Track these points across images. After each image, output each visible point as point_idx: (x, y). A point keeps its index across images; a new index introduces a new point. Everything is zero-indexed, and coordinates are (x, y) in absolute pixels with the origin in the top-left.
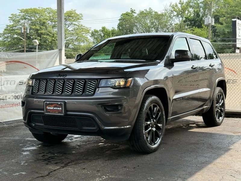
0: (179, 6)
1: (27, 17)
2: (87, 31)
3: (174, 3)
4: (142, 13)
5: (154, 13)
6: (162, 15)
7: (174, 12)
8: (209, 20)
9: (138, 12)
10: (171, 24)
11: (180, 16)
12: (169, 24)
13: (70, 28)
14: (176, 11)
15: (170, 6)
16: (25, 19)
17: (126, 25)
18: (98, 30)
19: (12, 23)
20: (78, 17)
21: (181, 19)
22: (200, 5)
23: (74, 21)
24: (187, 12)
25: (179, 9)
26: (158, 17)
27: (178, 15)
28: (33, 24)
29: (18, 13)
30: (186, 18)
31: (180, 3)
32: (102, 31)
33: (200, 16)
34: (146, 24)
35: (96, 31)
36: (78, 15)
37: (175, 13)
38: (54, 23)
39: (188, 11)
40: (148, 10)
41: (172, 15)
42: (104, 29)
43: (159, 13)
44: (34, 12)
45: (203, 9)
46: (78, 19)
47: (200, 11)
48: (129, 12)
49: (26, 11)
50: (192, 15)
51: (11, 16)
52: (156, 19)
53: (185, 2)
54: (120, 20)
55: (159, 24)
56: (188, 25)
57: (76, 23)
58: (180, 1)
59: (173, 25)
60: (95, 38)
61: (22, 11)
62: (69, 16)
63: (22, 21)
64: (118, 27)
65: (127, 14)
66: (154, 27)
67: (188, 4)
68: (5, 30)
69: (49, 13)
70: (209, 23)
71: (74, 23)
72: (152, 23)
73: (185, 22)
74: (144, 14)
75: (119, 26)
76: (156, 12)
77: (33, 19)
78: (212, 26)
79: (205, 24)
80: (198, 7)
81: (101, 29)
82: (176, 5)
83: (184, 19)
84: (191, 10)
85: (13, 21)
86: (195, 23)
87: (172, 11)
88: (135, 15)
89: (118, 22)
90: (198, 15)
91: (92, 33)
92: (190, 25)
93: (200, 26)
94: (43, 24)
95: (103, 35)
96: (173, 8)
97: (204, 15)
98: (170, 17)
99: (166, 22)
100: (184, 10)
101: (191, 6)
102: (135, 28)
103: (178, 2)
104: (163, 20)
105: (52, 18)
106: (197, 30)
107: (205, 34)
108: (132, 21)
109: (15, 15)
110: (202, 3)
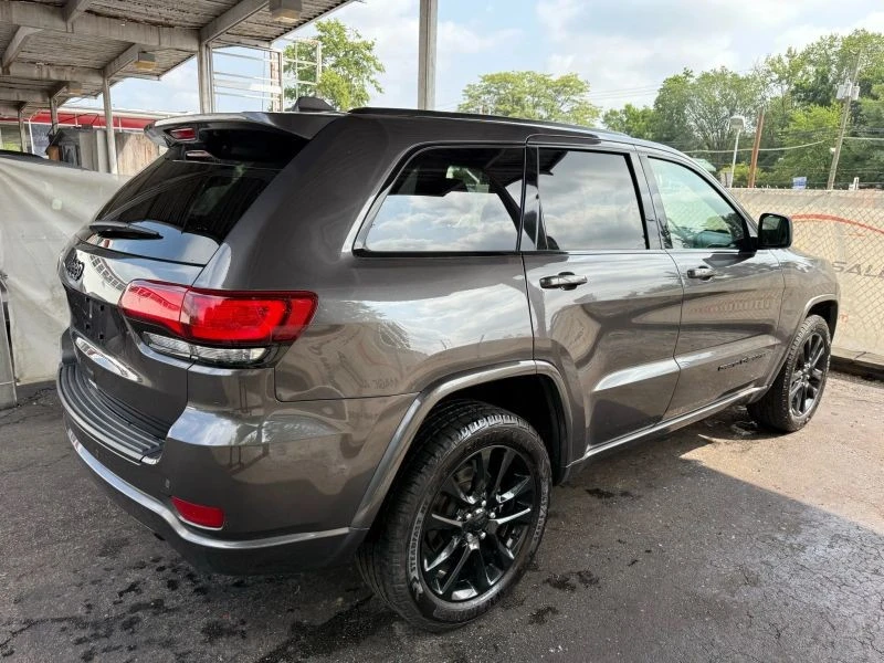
0: (786, 61)
1: (493, 89)
2: (595, 113)
3: (774, 55)
4: (706, 76)
5: (729, 76)
6: (747, 80)
7: (773, 73)
8: (848, 90)
9: (697, 75)
10: (764, 99)
11: (784, 81)
12: (759, 97)
13: (565, 108)
14: (776, 72)
15: (766, 61)
16: (489, 92)
17: (670, 100)
18: (618, 110)
19: (467, 102)
20: (580, 88)
21: (786, 87)
22: (832, 58)
23: (573, 94)
24: (800, 74)
25: (784, 68)
26: (738, 84)
27: (780, 80)
28: (501, 101)
29: (477, 82)
30: (797, 85)
31: (787, 56)
32: (625, 112)
33: (828, 80)
34: (712, 98)
35: (614, 113)
36: (582, 84)
37: (776, 76)
38: (536, 99)
39: (804, 71)
40: (719, 71)
41: (768, 79)
42: (628, 107)
43: (742, 76)
44: (504, 80)
45: (837, 67)
46: (581, 90)
47: (829, 71)
48: (681, 74)
49: (492, 78)
50: (811, 80)
51: (467, 89)
52: (732, 87)
53: (799, 52)
54: (660, 91)
55: (739, 98)
56: (799, 101)
57: (577, 98)
58: (790, 51)
59: (768, 99)
60: (610, 126)
61: (484, 79)
62: (565, 86)
63: (483, 97)
64: (656, 104)
65: (675, 80)
66: (727, 104)
67: (806, 57)
69: (530, 81)
70: (846, 95)
71: (573, 97)
72: (724, 96)
73: (793, 93)
74: (708, 79)
75: (658, 101)
76: (735, 75)
77: (502, 92)
78: (853, 102)
79: (838, 97)
80: (828, 62)
81: (624, 108)
82: (780, 60)
83: (793, 87)
84: (811, 69)
85: (470, 96)
86: (815, 95)
87: (769, 72)
88: (692, 81)
89: (658, 94)
90: (824, 79)
91: (606, 116)
92: (804, 100)
93: (825, 103)
94: (518, 101)
95: (625, 119)
96: (772, 65)
97: (839, 79)
98: (763, 83)
99: (754, 94)
100: (794, 69)
101: (811, 62)
102: (688, 106)
103: (784, 52)
104: (746, 91)
105: (534, 90)
106: (818, 110)
107: (835, 118)
108: (685, 92)
109: (473, 87)
110: (836, 53)
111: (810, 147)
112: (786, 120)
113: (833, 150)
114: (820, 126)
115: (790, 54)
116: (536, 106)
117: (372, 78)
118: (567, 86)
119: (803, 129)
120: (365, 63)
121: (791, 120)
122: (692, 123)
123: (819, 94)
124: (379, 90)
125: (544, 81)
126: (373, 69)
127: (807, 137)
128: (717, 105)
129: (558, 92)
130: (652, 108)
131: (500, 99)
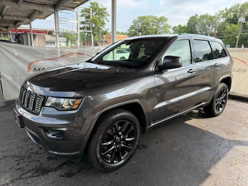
0: (225, 11)
2: (170, 27)
3: (221, 10)
4: (202, 16)
5: (208, 16)
6: (213, 17)
7: (221, 15)
9: (199, 16)
10: (218, 22)
11: (224, 17)
12: (217, 22)
13: (161, 26)
14: (222, 15)
15: (219, 11)
16: (140, 22)
17: (191, 23)
18: (177, 26)
19: (133, 24)
20: (166, 20)
21: (225, 19)
22: (238, 10)
23: (164, 22)
24: (229, 15)
25: (224, 13)
26: (211, 18)
27: (223, 17)
29: (136, 19)
30: (228, 18)
31: (225, 10)
32: (179, 27)
33: (237, 17)
34: (203, 22)
35: (175, 27)
36: (166, 19)
37: (222, 16)
38: (153, 23)
39: (230, 14)
40: (205, 14)
41: (220, 17)
42: (180, 25)
43: (212, 16)
44: (144, 18)
45: (239, 13)
46: (166, 21)
47: (237, 14)
48: (195, 16)
49: (140, 18)
50: (232, 17)
51: (133, 21)
52: (209, 19)
53: (228, 9)
54: (189, 20)
55: (211, 22)
56: (228, 23)
57: (165, 23)
58: (226, 8)
59: (220, 22)
60: (174, 31)
61: (138, 18)
63: (138, 23)
65: (193, 17)
66: (208, 24)
67: (230, 10)
68: (130, 27)
69: (151, 18)
70: (241, 21)
71: (163, 23)
72: (207, 22)
73: (227, 21)
74: (202, 17)
75: (188, 23)
76: (210, 16)
77: (143, 21)
78: (243, 23)
79: (239, 22)
81: (178, 26)
82: (223, 11)
83: (227, 19)
84: (232, 14)
85: (134, 23)
86: (233, 21)
87: (220, 14)
88: (198, 17)
89: (188, 22)
90: (236, 16)
91: (173, 28)
92: (230, 23)
93: (236, 23)
94: (148, 24)
95: (179, 29)
96: (221, 12)
97: (240, 16)
98: (218, 18)
99: (216, 21)
100: (227, 13)
101: (232, 11)
102: (196, 25)
103: (224, 9)
104: (213, 20)
105: (152, 21)
106: (233, 25)
107: (238, 28)
108: (196, 21)
109: (135, 20)
110: (239, 9)
111: (231, 36)
112: (225, 28)
113: (237, 37)
114: (234, 30)
115: (226, 10)
116: (153, 25)
117: (106, 18)
118: (162, 19)
119: (229, 31)
120: (104, 14)
122: (198, 30)
123: (234, 21)
124: (108, 21)
125: (155, 18)
126: (106, 15)
127: (230, 33)
128: (205, 24)
129: (159, 21)
130: (186, 25)
131: (143, 23)
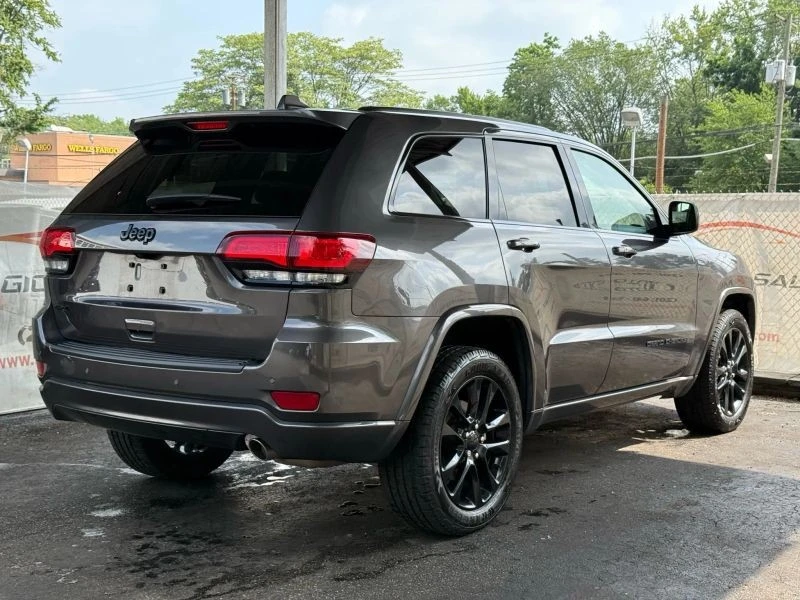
0: (692, 25)
1: (243, 59)
2: (414, 101)
3: (675, 18)
4: (577, 47)
5: (612, 48)
6: (638, 53)
7: (676, 44)
8: (777, 71)
9: (565, 44)
10: (665, 81)
11: (692, 56)
12: (659, 79)
13: (365, 93)
14: (680, 42)
15: (664, 26)
16: (238, 64)
17: (527, 82)
18: (448, 96)
19: (201, 78)
20: (388, 61)
21: (696, 64)
22: (756, 22)
23: (376, 71)
24: (714, 45)
25: (691, 36)
26: (626, 59)
27: (686, 54)
28: (259, 79)
29: (217, 46)
30: (710, 62)
31: (693, 18)
32: (459, 100)
33: (753, 55)
34: (589, 79)
35: (441, 101)
36: (389, 55)
37: (679, 48)
38: (318, 78)
39: (719, 40)
40: (596, 38)
41: (669, 52)
42: (463, 92)
43: (631, 47)
45: (764, 36)
46: (389, 65)
47: (754, 41)
48: (540, 43)
49: (241, 42)
50: (731, 55)
51: (199, 57)
52: (618, 64)
53: (709, 13)
54: (511, 67)
55: (630, 80)
56: (716, 85)
57: (382, 78)
58: (696, 11)
59: (672, 83)
61: (228, 44)
62: (363, 57)
63: (229, 73)
64: (507, 89)
65: (532, 51)
66: (612, 89)
67: (719, 21)
68: (181, 96)
69: (306, 48)
70: (778, 77)
71: (377, 76)
72: (608, 77)
73: (707, 74)
74: (582, 51)
75: (509, 84)
76: (620, 45)
77: (259, 64)
78: (788, 88)
79: (769, 79)
80: (751, 29)
81: (456, 94)
82: (683, 24)
83: (706, 66)
84: (728, 37)
85: (205, 69)
86: (738, 77)
87: (669, 41)
88: (558, 53)
89: (507, 73)
90: (748, 54)
91: (430, 105)
92: (723, 84)
93: (753, 88)
95: (459, 111)
96: (673, 31)
97: (768, 52)
98: (663, 58)
99: (650, 74)
100: (705, 37)
101: (728, 28)
102: (555, 92)
103: (688, 14)
104: (639, 70)
105: (313, 62)
106: (743, 99)
107: (769, 110)
108: (548, 70)
109: (210, 55)
110: (762, 16)
111: (738, 153)
112: (700, 114)
113: (769, 157)
114: (749, 121)
115: (698, 17)
116: (318, 87)
117: (38, 35)
118: (365, 57)
119: (725, 126)
120: (24, 11)
121: (708, 113)
122: (563, 118)
123: (742, 75)
124: (52, 55)
125: (328, 48)
126: (38, 20)
127: (732, 138)
128: (598, 90)
129: (353, 67)
130: (499, 93)
131: (257, 75)
